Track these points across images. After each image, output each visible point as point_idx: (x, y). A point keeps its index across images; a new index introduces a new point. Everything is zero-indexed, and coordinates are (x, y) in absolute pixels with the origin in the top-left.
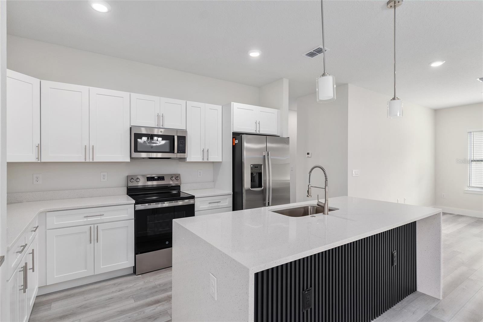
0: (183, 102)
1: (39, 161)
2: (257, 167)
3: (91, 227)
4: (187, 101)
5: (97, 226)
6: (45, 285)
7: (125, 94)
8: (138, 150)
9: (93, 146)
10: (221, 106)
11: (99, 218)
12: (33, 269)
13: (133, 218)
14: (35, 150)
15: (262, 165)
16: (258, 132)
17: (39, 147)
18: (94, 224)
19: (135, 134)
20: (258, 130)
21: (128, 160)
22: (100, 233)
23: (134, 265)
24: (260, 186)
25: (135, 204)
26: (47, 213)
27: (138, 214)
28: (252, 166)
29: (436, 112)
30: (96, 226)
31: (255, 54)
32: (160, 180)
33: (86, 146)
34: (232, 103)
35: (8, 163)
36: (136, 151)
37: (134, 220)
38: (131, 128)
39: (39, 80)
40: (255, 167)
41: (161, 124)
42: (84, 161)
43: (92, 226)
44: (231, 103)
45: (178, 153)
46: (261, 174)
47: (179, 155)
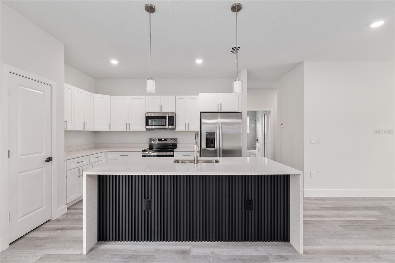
0: (173, 97)
1: (110, 131)
2: (211, 134)
4: (176, 96)
7: (144, 97)
8: (149, 125)
14: (108, 126)
15: (215, 133)
16: (220, 111)
17: (110, 124)
19: (147, 116)
21: (145, 130)
24: (214, 147)
25: (142, 152)
26: (108, 152)
28: (207, 133)
31: (199, 61)
32: (165, 141)
33: (127, 124)
34: (200, 93)
36: (147, 125)
39: (110, 96)
40: (210, 134)
41: (161, 110)
46: (214, 138)
47: (170, 127)
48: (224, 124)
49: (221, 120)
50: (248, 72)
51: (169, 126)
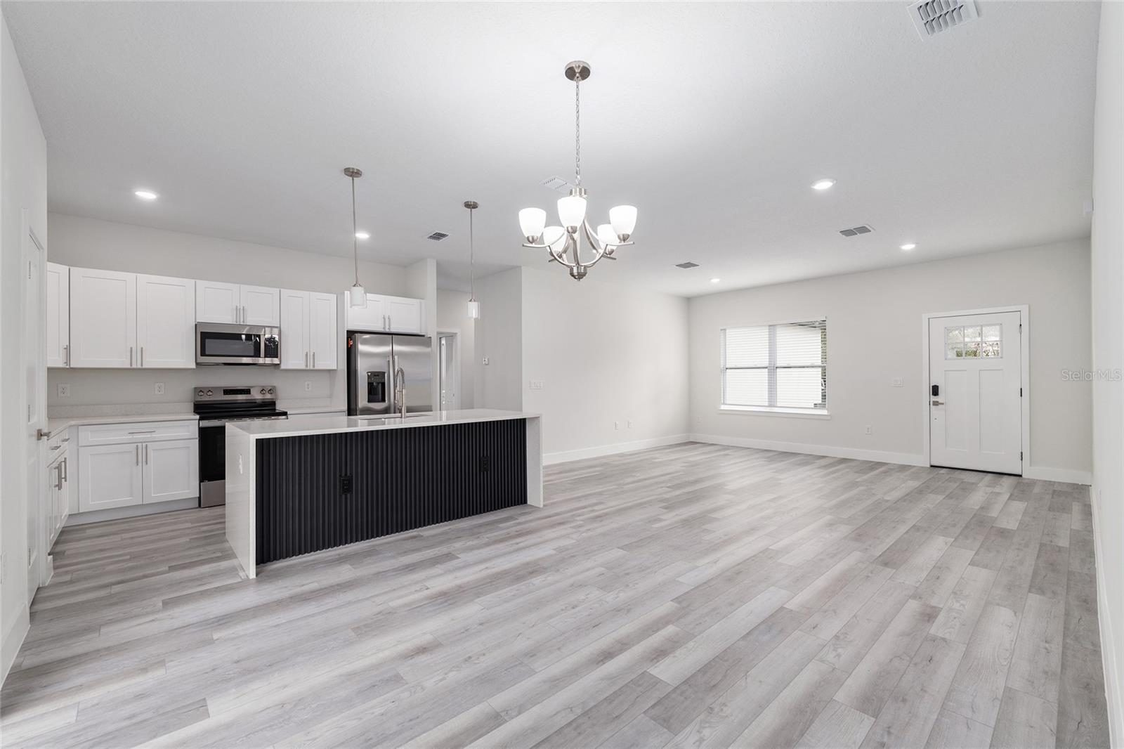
0: (275, 291)
1: (68, 367)
2: (378, 375)
3: (137, 446)
4: (282, 290)
5: (147, 445)
6: (77, 512)
7: (190, 283)
8: (207, 353)
9: (142, 348)
10: (335, 296)
11: (149, 435)
12: (65, 478)
13: (197, 436)
14: (63, 353)
15: (384, 373)
16: (387, 330)
17: (68, 349)
18: (141, 442)
19: (202, 333)
20: (387, 327)
21: (193, 366)
22: (151, 454)
23: (198, 496)
24: (383, 400)
25: (199, 420)
26: (80, 427)
27: (203, 432)
28: (369, 373)
29: (689, 301)
30: (144, 444)
31: (363, 236)
32: (244, 394)
33: (131, 348)
34: (346, 292)
35: (50, 369)
36: (203, 354)
37: (197, 440)
38: (196, 325)
39: (68, 267)
40: (375, 375)
41: (242, 320)
42: (129, 366)
43: (140, 445)
44: (344, 293)
45: (265, 357)
46: (383, 384)
47: (268, 360)
48: (401, 354)
49: (397, 348)
50: (438, 265)
51: (266, 359)
